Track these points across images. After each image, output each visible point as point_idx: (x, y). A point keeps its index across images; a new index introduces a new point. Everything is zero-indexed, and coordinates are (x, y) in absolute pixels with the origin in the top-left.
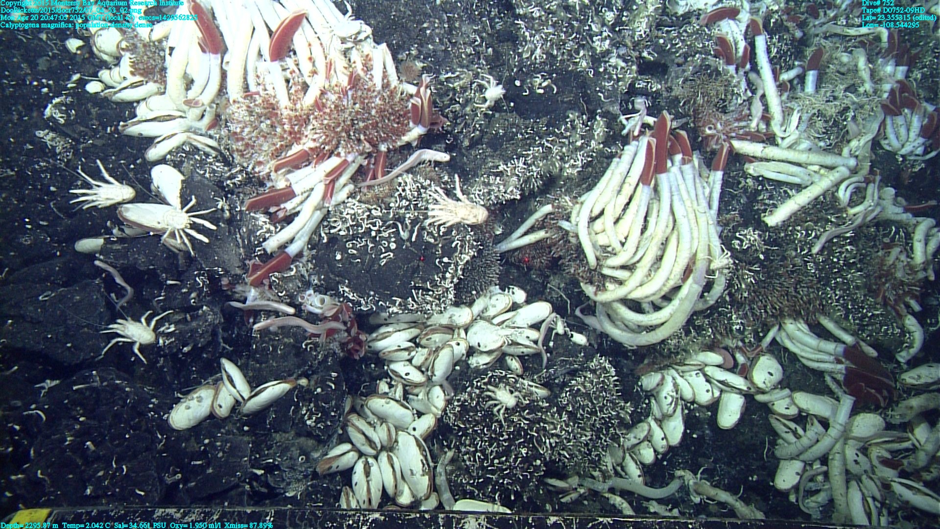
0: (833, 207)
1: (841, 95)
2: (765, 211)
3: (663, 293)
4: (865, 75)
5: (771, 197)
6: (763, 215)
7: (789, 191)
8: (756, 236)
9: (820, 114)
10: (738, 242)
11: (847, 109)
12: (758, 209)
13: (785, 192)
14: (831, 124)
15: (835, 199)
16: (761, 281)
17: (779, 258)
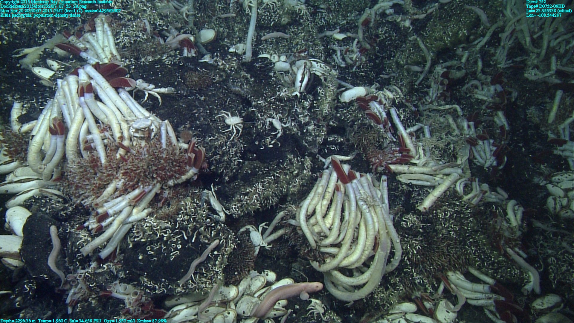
0: (456, 197)
1: (444, 137)
2: (417, 203)
3: (363, 261)
4: (454, 126)
5: (419, 195)
6: (416, 205)
7: (429, 190)
8: (415, 219)
9: (436, 147)
10: (404, 223)
11: (449, 144)
12: (413, 203)
13: (427, 191)
14: (443, 151)
15: (455, 192)
16: (425, 247)
17: (432, 230)
